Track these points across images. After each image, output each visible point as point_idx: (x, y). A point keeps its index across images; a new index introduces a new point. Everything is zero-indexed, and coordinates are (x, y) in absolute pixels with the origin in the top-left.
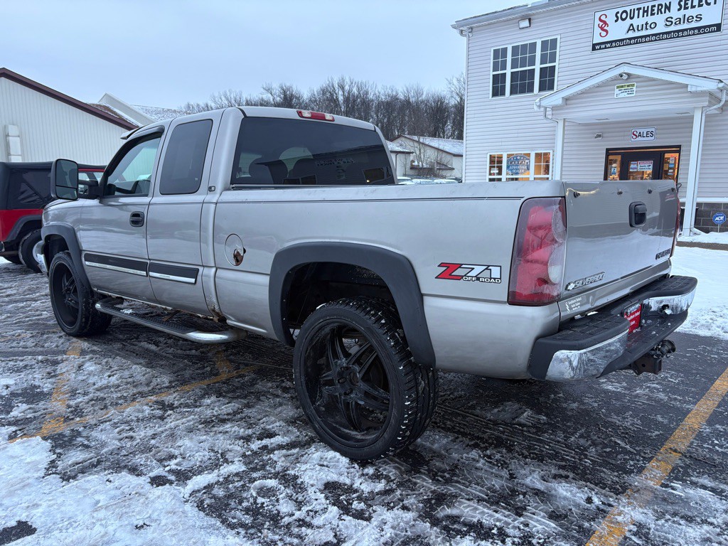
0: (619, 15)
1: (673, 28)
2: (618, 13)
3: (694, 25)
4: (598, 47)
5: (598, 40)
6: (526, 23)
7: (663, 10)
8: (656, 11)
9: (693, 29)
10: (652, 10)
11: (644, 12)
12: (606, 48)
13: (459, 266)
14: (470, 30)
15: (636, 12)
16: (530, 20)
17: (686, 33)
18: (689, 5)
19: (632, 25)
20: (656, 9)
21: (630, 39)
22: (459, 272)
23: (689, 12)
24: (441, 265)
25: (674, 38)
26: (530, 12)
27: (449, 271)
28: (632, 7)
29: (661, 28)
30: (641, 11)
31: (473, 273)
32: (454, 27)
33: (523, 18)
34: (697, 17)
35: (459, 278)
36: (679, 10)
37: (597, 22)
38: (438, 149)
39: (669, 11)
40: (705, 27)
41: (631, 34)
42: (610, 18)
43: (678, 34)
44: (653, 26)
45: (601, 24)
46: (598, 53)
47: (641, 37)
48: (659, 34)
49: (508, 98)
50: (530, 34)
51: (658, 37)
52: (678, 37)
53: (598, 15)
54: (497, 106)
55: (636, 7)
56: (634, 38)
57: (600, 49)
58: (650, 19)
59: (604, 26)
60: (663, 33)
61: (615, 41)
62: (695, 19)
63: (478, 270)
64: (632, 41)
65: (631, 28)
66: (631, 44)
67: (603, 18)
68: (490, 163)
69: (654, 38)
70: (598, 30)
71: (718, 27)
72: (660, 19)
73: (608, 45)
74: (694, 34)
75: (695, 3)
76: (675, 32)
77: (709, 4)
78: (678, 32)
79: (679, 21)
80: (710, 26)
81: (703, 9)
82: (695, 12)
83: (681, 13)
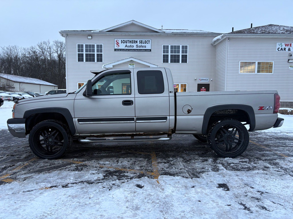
0: (122, 41)
1: (138, 48)
2: (122, 40)
3: (144, 48)
4: (116, 50)
5: (116, 48)
6: (90, 37)
7: (135, 42)
8: (133, 42)
9: (144, 50)
10: (132, 42)
11: (130, 42)
12: (119, 51)
13: (264, 107)
14: (67, 35)
15: (127, 41)
16: (92, 36)
17: (142, 50)
18: (142, 42)
19: (126, 45)
20: (133, 41)
21: (126, 49)
22: (263, 108)
23: (143, 45)
24: (259, 107)
26: (92, 34)
27: (261, 108)
28: (126, 40)
29: (135, 48)
30: (129, 41)
31: (267, 108)
32: (60, 33)
33: (89, 35)
35: (264, 109)
36: (140, 43)
37: (115, 42)
38: (8, 79)
39: (137, 43)
40: (147, 50)
41: (126, 48)
42: (120, 42)
43: (140, 50)
44: (133, 46)
45: (117, 43)
46: (117, 52)
47: (130, 49)
48: (135, 49)
49: (85, 63)
50: (92, 41)
51: (134, 50)
53: (115, 40)
54: (80, 65)
55: (127, 40)
56: (128, 49)
57: (117, 51)
58: (132, 44)
59: (118, 44)
60: (136, 49)
61: (122, 49)
63: (267, 107)
64: (127, 50)
65: (126, 46)
66: (126, 51)
67: (117, 41)
68: (79, 86)
69: (133, 50)
70: (116, 45)
71: (150, 50)
72: (135, 45)
73: (120, 50)
74: (144, 51)
75: (144, 42)
76: (139, 49)
77: (147, 43)
78: (140, 49)
79: (140, 47)
80: (148, 50)
81: (146, 45)
82: (144, 45)
83: (141, 44)
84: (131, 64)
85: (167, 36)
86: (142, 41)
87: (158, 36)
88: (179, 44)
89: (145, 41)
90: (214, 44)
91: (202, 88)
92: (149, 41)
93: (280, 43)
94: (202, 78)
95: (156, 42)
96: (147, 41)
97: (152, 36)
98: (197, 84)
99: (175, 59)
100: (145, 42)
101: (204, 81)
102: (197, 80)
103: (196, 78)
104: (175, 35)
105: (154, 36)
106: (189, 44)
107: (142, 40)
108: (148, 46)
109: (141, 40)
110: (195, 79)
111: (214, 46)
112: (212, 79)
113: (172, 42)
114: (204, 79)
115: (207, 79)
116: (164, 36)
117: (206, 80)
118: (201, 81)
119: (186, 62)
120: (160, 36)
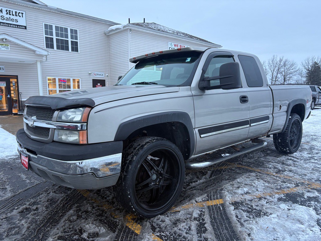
1: (5, 21)
3: (15, 23)
9: (15, 25)
17: (11, 26)
18: (11, 13)
23: (12, 17)
25: (6, 26)
34: (15, 20)
36: (7, 14)
39: (2, 13)
40: (20, 26)
52: (8, 26)
62: (15, 21)
71: (25, 27)
74: (15, 27)
75: (14, 14)
76: (6, 23)
77: (20, 16)
78: (8, 24)
79: (7, 19)
80: (22, 26)
81: (18, 18)
82: (14, 18)
83: (8, 16)
84: (2, 45)
85: (49, 11)
86: (9, 11)
87: (35, 9)
88: (66, 25)
89: (16, 12)
90: (109, 33)
91: (97, 85)
92: (22, 13)
93: (171, 43)
94: (97, 73)
95: (34, 17)
96: (19, 13)
97: (26, 6)
98: (92, 80)
99: (63, 46)
100: (16, 14)
101: (99, 76)
102: (91, 75)
103: (90, 72)
104: (61, 12)
105: (30, 7)
106: (79, 28)
107: (11, 10)
108: (21, 21)
109: (8, 9)
110: (90, 74)
111: (108, 36)
112: (107, 75)
113: (57, 22)
114: (99, 73)
115: (102, 73)
116: (45, 11)
117: (101, 75)
118: (96, 76)
119: (77, 50)
120: (39, 9)
